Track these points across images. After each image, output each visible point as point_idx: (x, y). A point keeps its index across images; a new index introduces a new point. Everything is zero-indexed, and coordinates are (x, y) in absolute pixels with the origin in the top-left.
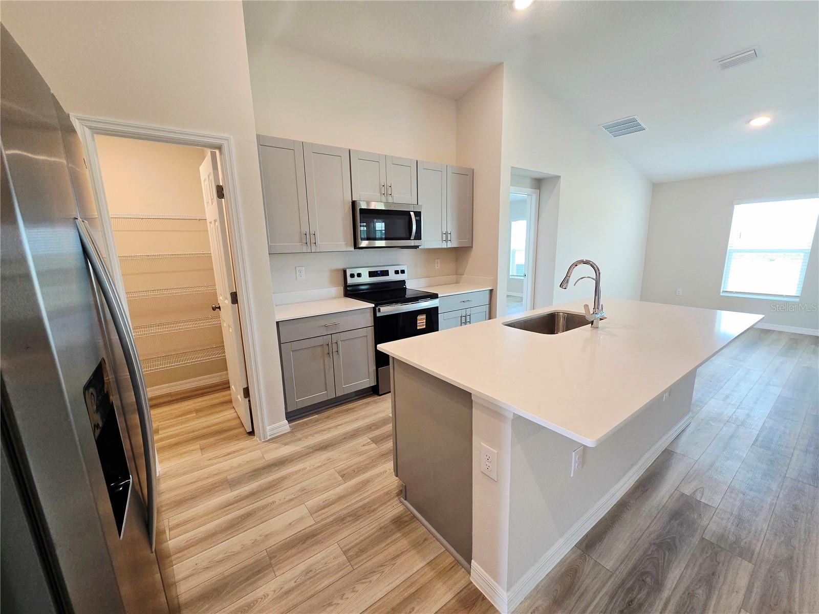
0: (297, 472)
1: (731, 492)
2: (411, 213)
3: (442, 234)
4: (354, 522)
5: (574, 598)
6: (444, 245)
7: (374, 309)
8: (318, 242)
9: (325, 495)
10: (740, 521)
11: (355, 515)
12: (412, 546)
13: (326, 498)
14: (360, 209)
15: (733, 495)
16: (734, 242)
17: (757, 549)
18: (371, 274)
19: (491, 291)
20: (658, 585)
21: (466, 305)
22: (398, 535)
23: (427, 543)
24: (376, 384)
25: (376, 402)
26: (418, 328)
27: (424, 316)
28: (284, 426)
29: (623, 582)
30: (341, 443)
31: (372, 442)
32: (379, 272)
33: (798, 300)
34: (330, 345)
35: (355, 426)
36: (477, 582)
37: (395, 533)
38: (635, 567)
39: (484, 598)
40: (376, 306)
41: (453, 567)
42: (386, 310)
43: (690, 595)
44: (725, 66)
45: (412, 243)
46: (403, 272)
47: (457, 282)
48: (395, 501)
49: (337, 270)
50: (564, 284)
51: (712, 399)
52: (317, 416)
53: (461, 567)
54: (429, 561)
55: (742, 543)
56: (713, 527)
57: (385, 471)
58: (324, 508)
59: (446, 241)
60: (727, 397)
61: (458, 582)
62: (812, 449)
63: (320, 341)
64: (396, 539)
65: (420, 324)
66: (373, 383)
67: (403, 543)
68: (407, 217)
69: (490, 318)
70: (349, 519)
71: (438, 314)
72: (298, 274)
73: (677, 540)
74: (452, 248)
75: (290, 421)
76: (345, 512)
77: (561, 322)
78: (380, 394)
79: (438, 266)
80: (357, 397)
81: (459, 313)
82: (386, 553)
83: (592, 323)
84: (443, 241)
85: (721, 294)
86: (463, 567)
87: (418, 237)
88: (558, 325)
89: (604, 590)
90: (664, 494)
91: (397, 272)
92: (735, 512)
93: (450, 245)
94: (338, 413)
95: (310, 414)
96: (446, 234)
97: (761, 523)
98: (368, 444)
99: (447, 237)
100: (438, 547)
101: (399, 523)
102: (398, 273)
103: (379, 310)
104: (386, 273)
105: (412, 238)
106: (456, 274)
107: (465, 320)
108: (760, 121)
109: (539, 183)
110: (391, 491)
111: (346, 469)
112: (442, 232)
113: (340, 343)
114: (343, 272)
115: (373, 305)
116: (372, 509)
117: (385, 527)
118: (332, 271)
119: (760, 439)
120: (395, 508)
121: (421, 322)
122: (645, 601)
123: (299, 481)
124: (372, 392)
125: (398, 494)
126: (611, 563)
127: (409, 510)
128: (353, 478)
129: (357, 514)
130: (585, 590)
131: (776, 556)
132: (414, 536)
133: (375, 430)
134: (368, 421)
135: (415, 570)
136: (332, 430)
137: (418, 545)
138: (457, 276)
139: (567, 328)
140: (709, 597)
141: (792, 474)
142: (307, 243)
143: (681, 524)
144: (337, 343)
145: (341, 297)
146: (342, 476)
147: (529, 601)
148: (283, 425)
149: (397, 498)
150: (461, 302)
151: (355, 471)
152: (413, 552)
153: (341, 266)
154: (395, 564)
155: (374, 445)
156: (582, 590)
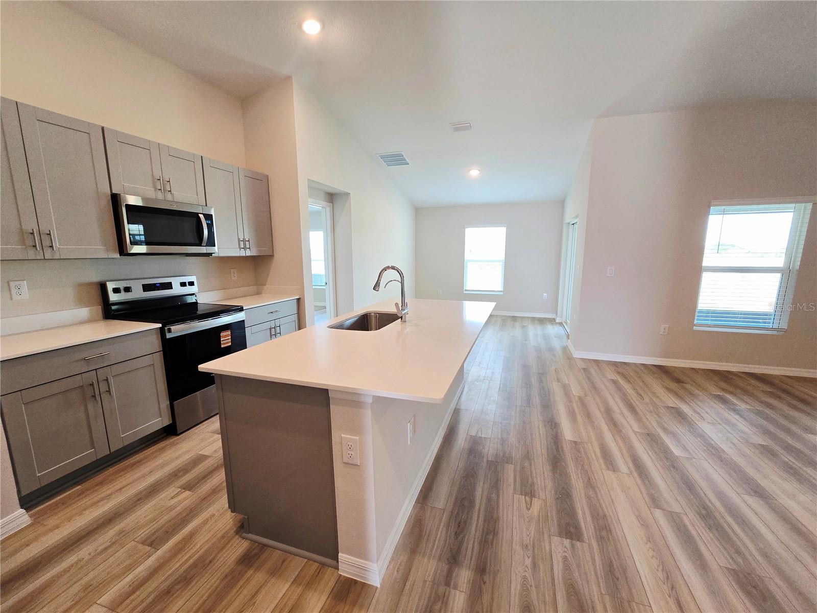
0: (66, 571)
1: (495, 425)
2: (200, 215)
3: (239, 241)
4: (186, 586)
5: (424, 541)
6: (243, 253)
7: (162, 331)
8: (56, 244)
9: (131, 577)
10: (503, 442)
11: (185, 580)
12: (271, 575)
13: (132, 580)
14: (126, 205)
15: (497, 426)
16: (468, 255)
17: (514, 456)
18: (147, 288)
19: (298, 300)
20: (472, 503)
21: (274, 316)
22: (250, 572)
23: (286, 563)
24: (171, 422)
25: (174, 444)
26: (222, 346)
27: (229, 333)
28: (21, 517)
29: (452, 512)
30: (136, 506)
31: (183, 490)
32: (157, 285)
33: (502, 293)
34: (96, 386)
35: (151, 480)
36: (347, 572)
37: (246, 572)
38: (456, 498)
39: (356, 582)
40: (164, 326)
41: (319, 571)
42: (178, 330)
43: (489, 500)
44: (456, 130)
45: (203, 250)
46: (191, 284)
47: (258, 293)
48: (237, 540)
49: (90, 284)
50: (376, 287)
51: (473, 367)
52: (80, 487)
53: (327, 567)
54: (292, 580)
55: (507, 455)
56: (491, 451)
57: (213, 515)
58: (133, 592)
59: (245, 248)
60: (480, 363)
61: (329, 582)
62: (524, 385)
63: (78, 381)
64: (249, 577)
65: (224, 342)
66: (166, 421)
67: (260, 577)
68: (195, 219)
69: (300, 329)
70: (177, 587)
71: (244, 328)
72: (14, 292)
73: (475, 468)
74: (250, 256)
75: (28, 509)
76: (168, 583)
77: (373, 322)
78: (179, 433)
79: (234, 276)
80: (143, 446)
81: (268, 326)
82: (241, 596)
83: (401, 318)
84: (240, 248)
85: (464, 292)
86: (329, 566)
87: (211, 243)
88: (371, 324)
89: (442, 524)
90: (461, 441)
91: (183, 284)
92: (500, 437)
93: (248, 253)
94: (115, 473)
95: (68, 486)
96: (244, 241)
97: (512, 439)
98: (178, 494)
99: (245, 244)
100: (299, 562)
101: (247, 560)
102: (186, 286)
103: (170, 331)
104: (169, 286)
105: (204, 243)
106: (256, 284)
107: (274, 333)
108: (474, 173)
109: (332, 197)
110: (227, 533)
111: (153, 535)
112: (239, 239)
113: (112, 381)
114: (99, 286)
115: (160, 325)
116: (208, 561)
117: (232, 572)
118: (81, 285)
119: (501, 386)
120: (240, 547)
121: (226, 339)
122: (467, 518)
123: (75, 580)
124: (165, 434)
125: (237, 532)
126: (442, 504)
127: (256, 542)
128: (168, 540)
129: (188, 577)
130: (430, 531)
131: (522, 455)
132: (268, 565)
133: (184, 475)
134: (167, 470)
135: (280, 595)
136: (113, 496)
137: (276, 572)
138: (258, 286)
139: (379, 327)
140: (498, 496)
141: (519, 404)
142: (35, 246)
143: (475, 457)
144: (107, 380)
145: (100, 320)
146: (150, 545)
147: (393, 563)
148: (18, 517)
149: (237, 537)
150: (269, 313)
151: (167, 532)
152: (273, 580)
153: (96, 278)
154: (255, 602)
155: (188, 493)
156: (428, 532)
